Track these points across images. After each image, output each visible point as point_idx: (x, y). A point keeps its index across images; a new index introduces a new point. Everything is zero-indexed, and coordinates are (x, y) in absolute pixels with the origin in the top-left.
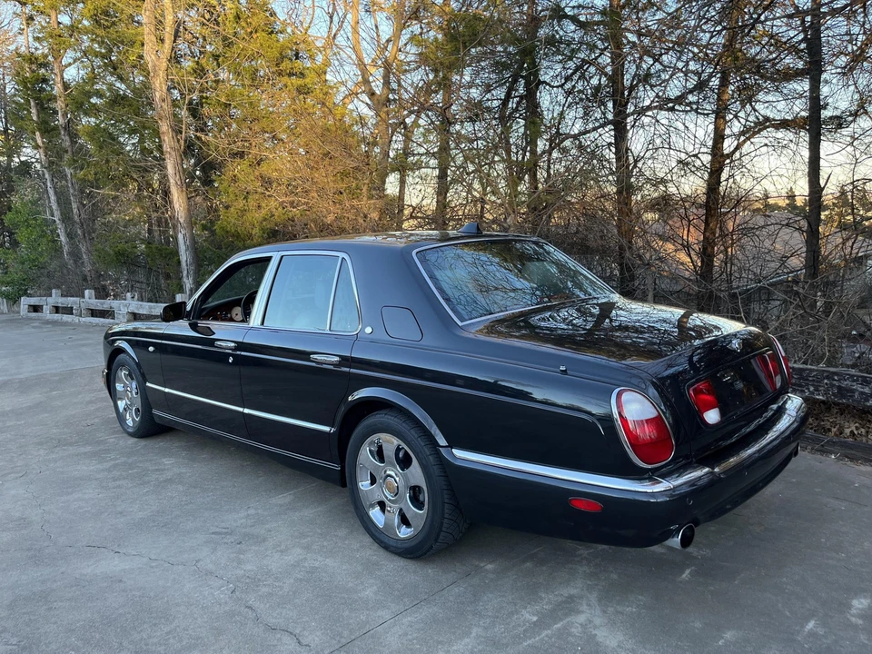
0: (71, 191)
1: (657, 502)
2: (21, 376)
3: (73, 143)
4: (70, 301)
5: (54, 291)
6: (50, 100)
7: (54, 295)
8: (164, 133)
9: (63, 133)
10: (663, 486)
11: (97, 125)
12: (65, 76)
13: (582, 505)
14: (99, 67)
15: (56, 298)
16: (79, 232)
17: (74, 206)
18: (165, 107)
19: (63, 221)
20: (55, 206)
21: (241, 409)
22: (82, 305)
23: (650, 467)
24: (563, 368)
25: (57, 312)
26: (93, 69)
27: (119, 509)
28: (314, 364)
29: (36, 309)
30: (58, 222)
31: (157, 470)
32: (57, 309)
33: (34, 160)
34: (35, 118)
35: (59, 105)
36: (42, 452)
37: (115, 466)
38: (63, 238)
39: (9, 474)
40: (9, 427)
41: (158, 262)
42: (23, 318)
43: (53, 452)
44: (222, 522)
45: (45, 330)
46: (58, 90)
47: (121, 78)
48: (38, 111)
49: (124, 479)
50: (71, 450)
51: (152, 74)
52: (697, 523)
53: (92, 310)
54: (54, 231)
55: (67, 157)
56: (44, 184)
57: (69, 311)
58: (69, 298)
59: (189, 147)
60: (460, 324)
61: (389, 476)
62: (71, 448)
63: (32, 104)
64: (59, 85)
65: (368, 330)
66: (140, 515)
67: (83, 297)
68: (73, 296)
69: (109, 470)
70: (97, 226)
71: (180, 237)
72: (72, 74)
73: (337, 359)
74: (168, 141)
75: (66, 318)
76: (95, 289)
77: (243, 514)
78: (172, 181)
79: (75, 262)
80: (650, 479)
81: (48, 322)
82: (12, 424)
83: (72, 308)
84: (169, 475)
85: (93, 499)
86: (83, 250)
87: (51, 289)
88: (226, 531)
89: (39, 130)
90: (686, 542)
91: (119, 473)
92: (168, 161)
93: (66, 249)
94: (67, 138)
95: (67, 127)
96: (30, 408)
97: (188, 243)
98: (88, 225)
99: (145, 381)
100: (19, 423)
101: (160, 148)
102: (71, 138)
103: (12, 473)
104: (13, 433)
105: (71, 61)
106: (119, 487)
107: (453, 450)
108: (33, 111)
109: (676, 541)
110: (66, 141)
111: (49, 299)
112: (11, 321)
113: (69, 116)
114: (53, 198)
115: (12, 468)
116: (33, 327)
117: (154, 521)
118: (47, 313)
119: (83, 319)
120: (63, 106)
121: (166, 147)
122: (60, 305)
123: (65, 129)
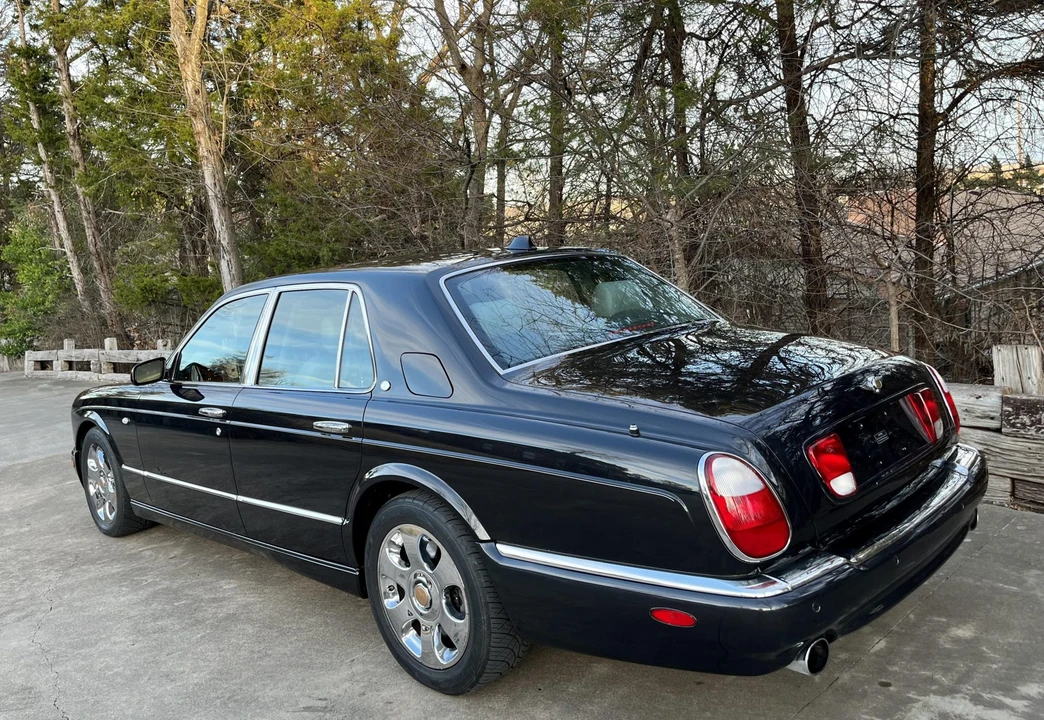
0: (84, 214)
1: (772, 612)
2: (24, 461)
3: (85, 153)
4: (86, 354)
5: (66, 342)
6: (53, 103)
7: (66, 347)
8: (198, 133)
9: (71, 142)
10: (779, 587)
11: (113, 130)
12: (72, 72)
13: (668, 618)
14: (113, 58)
15: (69, 350)
16: (96, 265)
17: (89, 232)
18: (199, 99)
19: (75, 252)
20: (64, 234)
21: (234, 497)
22: (102, 358)
23: (758, 561)
24: (633, 428)
25: (71, 369)
26: (106, 61)
27: (164, 669)
28: (319, 435)
29: (44, 365)
30: (69, 254)
31: (214, 600)
32: (71, 365)
33: (36, 179)
34: (36, 126)
35: (66, 108)
36: (53, 576)
37: (155, 595)
38: (76, 274)
39: (8, 612)
40: (8, 537)
41: (195, 297)
42: (28, 379)
43: (67, 575)
44: (317, 688)
45: (56, 393)
46: (63, 89)
47: (140, 69)
48: (39, 115)
49: (170, 615)
50: (94, 571)
51: (182, 60)
52: (831, 637)
53: (114, 364)
54: (64, 266)
55: (78, 171)
56: (50, 207)
57: (85, 366)
58: (85, 350)
59: (229, 149)
60: (502, 372)
61: (420, 582)
62: (92, 568)
63: (32, 108)
64: (65, 83)
65: (385, 385)
66: (195, 678)
67: (103, 347)
68: (89, 347)
69: (146, 602)
70: (117, 257)
71: (224, 265)
72: (80, 69)
73: (347, 426)
74: (205, 145)
75: (82, 375)
76: (117, 336)
77: (344, 673)
78: (210, 193)
79: (92, 304)
80: (759, 578)
81: (58, 382)
82: (12, 532)
83: (89, 362)
84: (230, 608)
85: (125, 652)
86: (102, 287)
87: (62, 340)
88: (324, 703)
89: (42, 140)
90: (816, 665)
91: (160, 607)
92: (205, 168)
93: (79, 288)
94: (77, 148)
95: (76, 135)
96: (37, 507)
97: (233, 272)
98: (106, 256)
99: (121, 462)
100: (23, 530)
101: (193, 152)
102: (82, 147)
103: (12, 611)
104: (13, 547)
105: (78, 52)
106: (162, 630)
107: (498, 545)
108: (34, 117)
109: (801, 666)
110: (74, 151)
111: (60, 352)
112: (14, 382)
113: (79, 121)
114: (62, 224)
115: (13, 603)
116: (42, 390)
117: (216, 690)
118: (58, 371)
119: (104, 376)
120: (71, 109)
121: (202, 151)
122: (74, 359)
123: (74, 136)
